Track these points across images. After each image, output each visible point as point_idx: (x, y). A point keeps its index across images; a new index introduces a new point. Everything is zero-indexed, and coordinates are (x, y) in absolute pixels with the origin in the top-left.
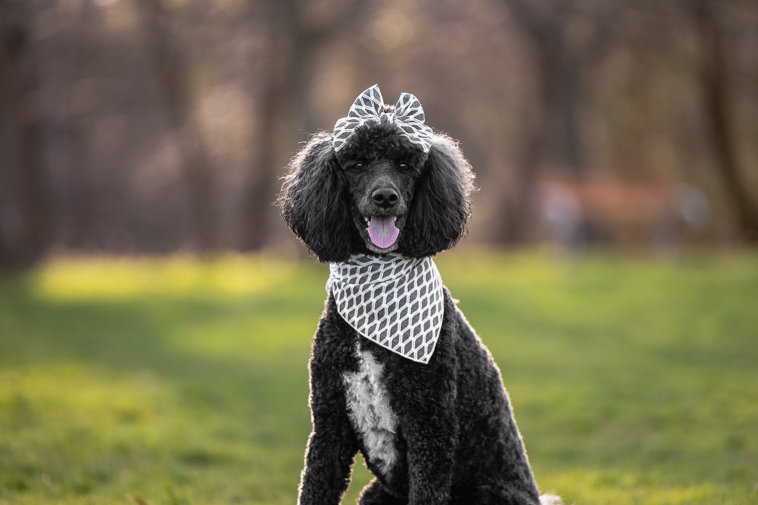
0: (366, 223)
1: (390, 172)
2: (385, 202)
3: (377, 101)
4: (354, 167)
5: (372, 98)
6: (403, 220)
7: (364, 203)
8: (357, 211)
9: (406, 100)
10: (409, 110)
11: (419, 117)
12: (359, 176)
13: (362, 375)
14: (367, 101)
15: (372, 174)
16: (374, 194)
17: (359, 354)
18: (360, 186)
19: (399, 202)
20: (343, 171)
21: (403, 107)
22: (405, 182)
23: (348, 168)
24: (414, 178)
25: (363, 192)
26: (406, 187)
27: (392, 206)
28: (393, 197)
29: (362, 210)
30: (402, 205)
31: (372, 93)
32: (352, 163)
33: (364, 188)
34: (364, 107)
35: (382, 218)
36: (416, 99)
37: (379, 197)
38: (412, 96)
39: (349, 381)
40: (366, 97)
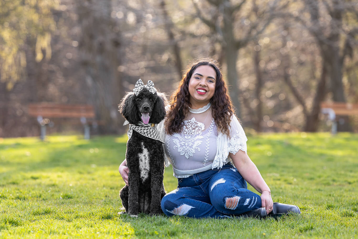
0: (142, 115)
1: (148, 101)
2: (146, 109)
3: (141, 83)
4: (139, 100)
5: (140, 82)
6: (151, 113)
7: (141, 109)
8: (139, 111)
9: (150, 82)
10: (150, 85)
11: (153, 86)
12: (140, 103)
13: (144, 154)
14: (139, 83)
15: (143, 102)
16: (143, 107)
17: (144, 148)
18: (140, 105)
19: (150, 109)
20: (136, 101)
21: (149, 84)
22: (152, 104)
23: (137, 100)
24: (154, 103)
25: (141, 106)
26: (152, 105)
27: (148, 110)
28: (148, 108)
29: (140, 111)
30: (151, 110)
31: (140, 81)
32: (139, 99)
33: (141, 105)
34: (139, 85)
35: (145, 113)
36: (152, 82)
37: (145, 108)
38: (151, 81)
39: (140, 156)
40: (139, 82)
